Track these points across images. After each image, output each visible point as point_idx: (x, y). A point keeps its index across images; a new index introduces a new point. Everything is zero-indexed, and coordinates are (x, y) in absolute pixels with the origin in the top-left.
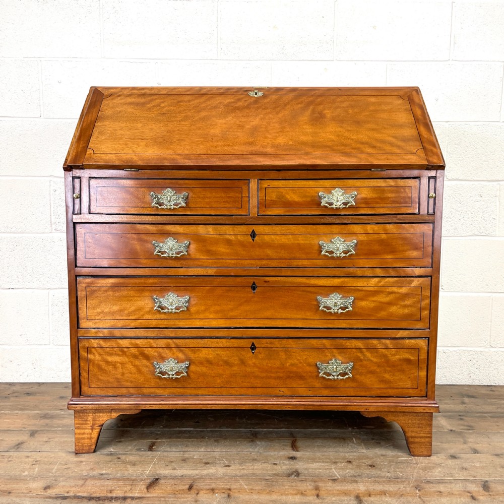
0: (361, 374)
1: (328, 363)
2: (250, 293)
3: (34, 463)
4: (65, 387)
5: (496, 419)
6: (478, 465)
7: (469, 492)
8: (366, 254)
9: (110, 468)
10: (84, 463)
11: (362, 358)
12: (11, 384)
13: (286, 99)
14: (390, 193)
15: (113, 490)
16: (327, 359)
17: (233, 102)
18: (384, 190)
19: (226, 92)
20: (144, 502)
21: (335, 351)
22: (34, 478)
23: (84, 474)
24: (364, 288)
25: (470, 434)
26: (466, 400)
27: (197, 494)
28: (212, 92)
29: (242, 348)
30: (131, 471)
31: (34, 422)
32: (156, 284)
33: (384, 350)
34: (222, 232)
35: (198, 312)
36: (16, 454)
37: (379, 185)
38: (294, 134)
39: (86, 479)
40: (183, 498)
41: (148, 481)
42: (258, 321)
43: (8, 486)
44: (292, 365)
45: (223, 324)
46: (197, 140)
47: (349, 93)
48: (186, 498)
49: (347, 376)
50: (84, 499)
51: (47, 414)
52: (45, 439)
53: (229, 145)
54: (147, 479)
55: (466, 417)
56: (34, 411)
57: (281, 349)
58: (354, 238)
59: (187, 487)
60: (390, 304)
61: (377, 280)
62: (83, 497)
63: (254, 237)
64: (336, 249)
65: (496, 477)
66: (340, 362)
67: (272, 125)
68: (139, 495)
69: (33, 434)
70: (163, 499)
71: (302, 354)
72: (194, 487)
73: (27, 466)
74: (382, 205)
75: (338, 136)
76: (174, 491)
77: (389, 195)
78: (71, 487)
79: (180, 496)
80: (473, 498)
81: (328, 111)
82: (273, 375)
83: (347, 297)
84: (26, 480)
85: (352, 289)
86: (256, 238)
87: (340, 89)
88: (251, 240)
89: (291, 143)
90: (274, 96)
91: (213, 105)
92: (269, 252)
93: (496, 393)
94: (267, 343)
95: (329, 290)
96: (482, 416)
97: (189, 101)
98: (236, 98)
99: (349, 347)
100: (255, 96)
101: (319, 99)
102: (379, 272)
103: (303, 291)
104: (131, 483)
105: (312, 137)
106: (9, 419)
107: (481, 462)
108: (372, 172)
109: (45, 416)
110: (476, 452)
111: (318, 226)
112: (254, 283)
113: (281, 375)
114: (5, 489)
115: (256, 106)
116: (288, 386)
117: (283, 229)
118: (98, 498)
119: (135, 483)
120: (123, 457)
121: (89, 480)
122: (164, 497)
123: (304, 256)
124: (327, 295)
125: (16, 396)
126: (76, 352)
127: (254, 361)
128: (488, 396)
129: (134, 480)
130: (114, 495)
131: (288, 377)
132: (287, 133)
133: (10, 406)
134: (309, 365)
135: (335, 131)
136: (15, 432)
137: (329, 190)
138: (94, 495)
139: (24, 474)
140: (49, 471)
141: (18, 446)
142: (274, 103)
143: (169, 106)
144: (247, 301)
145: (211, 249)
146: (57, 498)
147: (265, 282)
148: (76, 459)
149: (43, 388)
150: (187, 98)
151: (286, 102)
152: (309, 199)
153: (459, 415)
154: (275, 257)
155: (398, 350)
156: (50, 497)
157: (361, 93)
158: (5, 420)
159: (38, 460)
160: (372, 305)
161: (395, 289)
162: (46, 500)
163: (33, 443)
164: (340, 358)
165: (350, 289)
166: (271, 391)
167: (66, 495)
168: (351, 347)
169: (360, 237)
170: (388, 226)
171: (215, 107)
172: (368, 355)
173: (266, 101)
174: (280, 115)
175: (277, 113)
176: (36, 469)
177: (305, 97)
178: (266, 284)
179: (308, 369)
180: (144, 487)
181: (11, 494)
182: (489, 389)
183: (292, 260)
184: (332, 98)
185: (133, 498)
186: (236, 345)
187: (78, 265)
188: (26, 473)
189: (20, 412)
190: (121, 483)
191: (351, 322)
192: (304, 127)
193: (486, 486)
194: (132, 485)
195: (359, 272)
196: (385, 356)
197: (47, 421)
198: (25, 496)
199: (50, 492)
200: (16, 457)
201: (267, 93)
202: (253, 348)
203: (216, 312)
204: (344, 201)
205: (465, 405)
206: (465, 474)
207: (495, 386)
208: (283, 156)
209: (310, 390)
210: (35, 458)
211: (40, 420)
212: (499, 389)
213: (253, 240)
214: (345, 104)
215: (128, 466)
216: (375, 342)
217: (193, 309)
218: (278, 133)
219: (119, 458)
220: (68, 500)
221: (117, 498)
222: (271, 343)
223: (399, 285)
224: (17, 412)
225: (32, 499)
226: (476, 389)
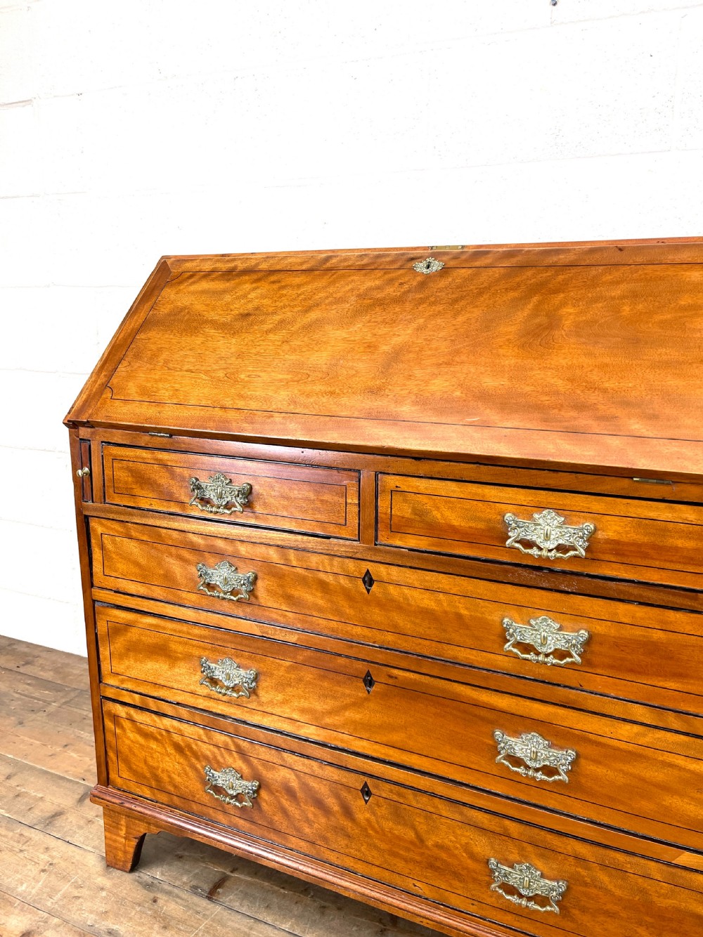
0: (584, 910)
1: (512, 867)
2: (360, 691)
3: (46, 868)
8: (612, 667)
9: (130, 920)
11: (588, 880)
13: (485, 277)
14: (681, 537)
16: (512, 857)
17: (378, 288)
18: (665, 530)
19: (373, 263)
21: (529, 848)
24: (601, 739)
28: (346, 264)
29: (348, 788)
32: (205, 637)
33: (640, 880)
34: (313, 565)
35: (271, 702)
36: (38, 837)
37: (652, 515)
38: (473, 370)
42: (377, 747)
44: (437, 846)
45: (315, 734)
46: (281, 377)
47: (639, 259)
49: (549, 908)
52: (91, 816)
53: (332, 393)
57: (418, 811)
58: (585, 625)
60: (665, 788)
61: (636, 728)
63: (371, 585)
64: (539, 641)
66: (538, 873)
67: (434, 345)
69: (85, 797)
71: (459, 832)
73: (33, 871)
74: (657, 564)
75: (571, 380)
77: (680, 543)
81: (571, 310)
82: (401, 852)
83: (562, 748)
85: (574, 734)
86: (374, 588)
87: (620, 247)
88: (365, 591)
89: (458, 393)
90: (464, 270)
91: (339, 295)
92: (401, 621)
94: (391, 791)
95: (519, 724)
97: (299, 286)
98: (387, 277)
99: (560, 850)
100: (425, 271)
101: (561, 278)
102: (639, 712)
103: (465, 712)
105: (511, 379)
108: (636, 484)
111: (501, 586)
112: (368, 674)
113: (418, 858)
115: (418, 296)
116: (431, 882)
117: (427, 578)
120: (162, 900)
123: (469, 642)
124: (516, 733)
126: (99, 718)
127: (368, 815)
131: (431, 866)
132: (458, 368)
134: (472, 856)
135: (570, 367)
137: (527, 511)
139: (19, 890)
140: (52, 894)
141: (55, 817)
142: (458, 287)
143: (263, 297)
144: (357, 704)
145: (292, 592)
147: (391, 677)
148: (99, 880)
150: (297, 280)
151: (485, 285)
152: (481, 526)
154: (409, 633)
155: (677, 889)
157: (670, 257)
159: (55, 861)
160: (621, 780)
161: (680, 761)
163: (72, 819)
164: (539, 864)
165: (568, 732)
166: (398, 880)
168: (565, 852)
169: (598, 627)
170: (672, 615)
171: (341, 300)
172: (603, 878)
173: (443, 283)
174: (460, 319)
175: (455, 316)
176: (39, 885)
177: (529, 273)
178: (391, 681)
179: (471, 864)
183: (444, 645)
184: (593, 272)
186: (336, 777)
187: (95, 583)
191: (569, 801)
192: (501, 351)
195: (593, 702)
196: (643, 891)
201: (452, 264)
202: (366, 792)
203: (303, 711)
204: (561, 542)
208: (429, 427)
209: (473, 904)
210: (54, 857)
213: (368, 591)
214: (616, 292)
215: (156, 926)
216: (620, 857)
217: (264, 696)
218: (439, 365)
219: (154, 902)
222: (399, 795)
223: (692, 753)
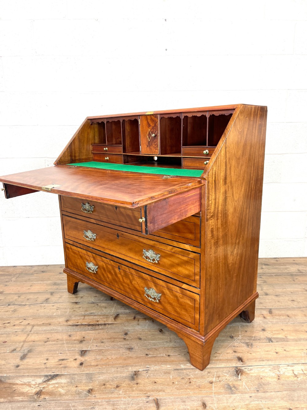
3: (57, 309)
4: (60, 267)
5: (277, 277)
6: (267, 301)
7: (263, 315)
9: (94, 310)
10: (81, 308)
12: (32, 266)
15: (99, 321)
20: (114, 326)
22: (60, 316)
23: (83, 313)
25: (265, 285)
26: (264, 267)
27: (138, 321)
30: (105, 311)
31: (50, 287)
36: (47, 305)
39: (85, 316)
40: (132, 323)
41: (114, 316)
43: (48, 321)
48: (134, 323)
50: (86, 326)
51: (56, 282)
52: (59, 296)
54: (113, 315)
55: (263, 276)
56: (48, 281)
59: (133, 318)
62: (85, 325)
65: (275, 307)
68: (111, 323)
69: (52, 294)
70: (123, 324)
72: (136, 318)
73: (54, 311)
76: (127, 320)
78: (79, 320)
79: (131, 322)
80: (264, 317)
84: (56, 317)
93: (279, 262)
96: (271, 275)
104: (106, 317)
106: (37, 286)
107: (268, 300)
109: (55, 284)
110: (267, 294)
114: (47, 322)
118: (92, 325)
119: (108, 317)
120: (99, 304)
121: (86, 316)
122: (123, 323)
125: (37, 273)
128: (274, 264)
129: (107, 315)
130: (100, 323)
133: (36, 279)
136: (43, 293)
138: (90, 324)
139: (54, 315)
140: (66, 312)
141: (47, 300)
146: (73, 325)
148: (77, 306)
149: (49, 268)
153: (260, 275)
156: (70, 325)
158: (36, 287)
159: (58, 307)
162: (69, 327)
163: (54, 299)
167: (77, 324)
176: (59, 312)
180: (113, 319)
181: (51, 325)
182: (276, 260)
185: (109, 324)
188: (55, 314)
189: (42, 282)
190: (101, 317)
193: (270, 312)
194: (107, 318)
197: (57, 287)
198: (58, 326)
199: (70, 323)
200: (47, 306)
205: (263, 270)
206: (261, 306)
207: (278, 258)
210: (57, 307)
211: (53, 286)
212: (280, 260)
215: (103, 308)
219: (97, 305)
220: (78, 326)
221: (101, 325)
224: (40, 282)
225: (62, 327)
226: (269, 260)
